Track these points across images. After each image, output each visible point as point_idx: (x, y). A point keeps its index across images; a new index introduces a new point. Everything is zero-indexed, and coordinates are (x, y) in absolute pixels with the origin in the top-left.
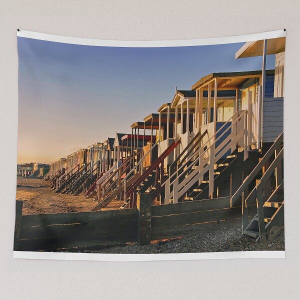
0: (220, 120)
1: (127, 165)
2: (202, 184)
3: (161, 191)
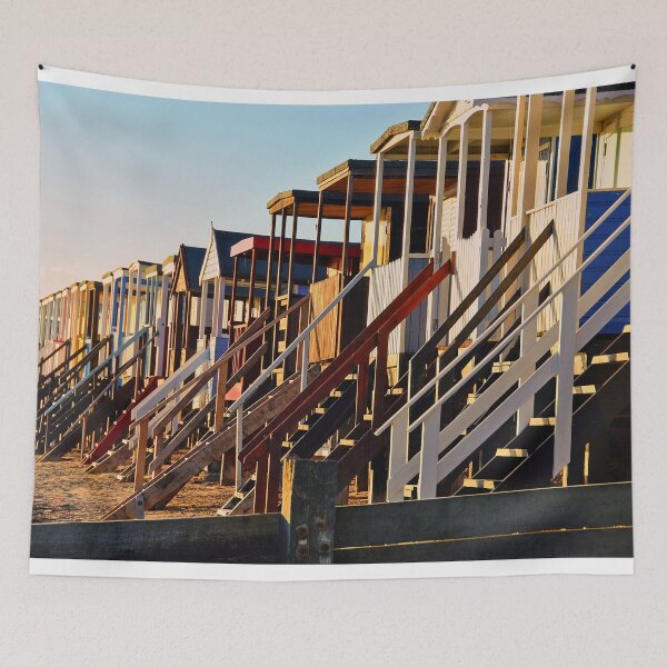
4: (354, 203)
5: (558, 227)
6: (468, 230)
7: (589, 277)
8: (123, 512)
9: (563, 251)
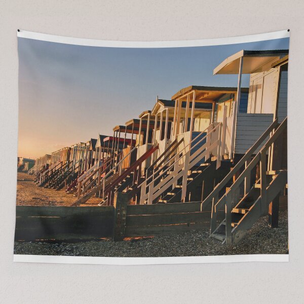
0: (196, 130)
1: (107, 165)
2: (176, 188)
3: (137, 192)
4: (134, 129)
5: (185, 139)
6: (162, 138)
7: (192, 152)
8: (75, 204)
9: (186, 145)
